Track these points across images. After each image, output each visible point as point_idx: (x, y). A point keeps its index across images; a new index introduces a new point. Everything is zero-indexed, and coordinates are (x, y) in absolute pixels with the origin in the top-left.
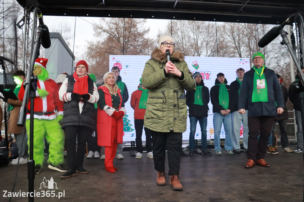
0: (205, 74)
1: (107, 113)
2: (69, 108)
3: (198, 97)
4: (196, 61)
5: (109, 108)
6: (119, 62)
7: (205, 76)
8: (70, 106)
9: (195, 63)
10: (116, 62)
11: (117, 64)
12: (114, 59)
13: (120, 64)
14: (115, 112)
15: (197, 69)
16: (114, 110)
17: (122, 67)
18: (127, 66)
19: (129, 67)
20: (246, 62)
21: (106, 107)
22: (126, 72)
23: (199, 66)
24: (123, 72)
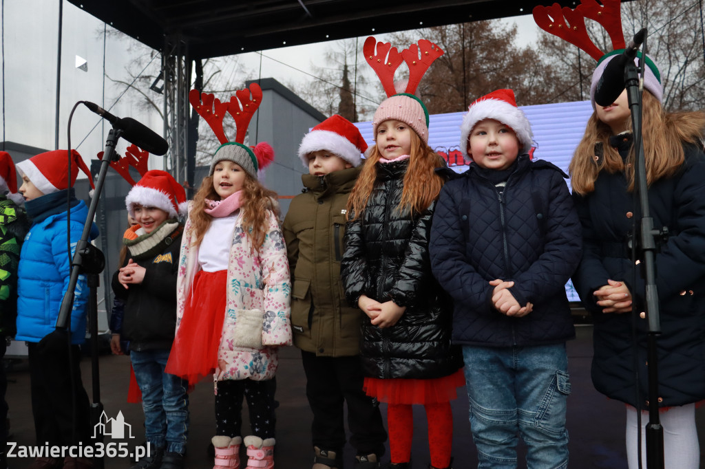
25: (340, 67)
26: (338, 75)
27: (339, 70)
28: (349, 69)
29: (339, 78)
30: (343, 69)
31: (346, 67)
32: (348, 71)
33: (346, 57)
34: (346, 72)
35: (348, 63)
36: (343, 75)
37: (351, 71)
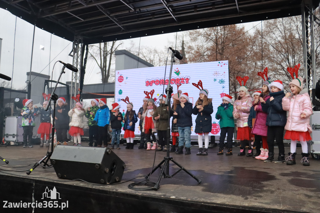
0: (185, 79)
4: (177, 69)
6: (122, 75)
7: (185, 81)
10: (120, 76)
11: (121, 76)
12: (119, 73)
13: (122, 77)
15: (179, 76)
17: (124, 79)
18: (127, 78)
19: (128, 78)
20: (224, 64)
22: (126, 82)
23: (180, 73)
24: (124, 82)
25: (180, 41)
26: (180, 45)
27: (180, 43)
28: (184, 42)
29: (180, 46)
30: (182, 42)
31: (183, 41)
32: (184, 43)
33: (183, 37)
34: (183, 43)
35: (184, 40)
36: (182, 45)
37: (185, 43)
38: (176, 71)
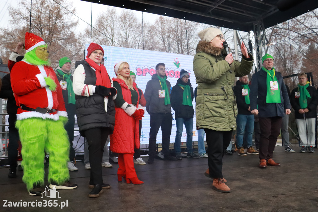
1: (126, 112)
2: (93, 104)
3: (188, 97)
4: (177, 59)
5: (129, 106)
8: (94, 102)
9: (177, 61)
14: (136, 111)
15: (178, 68)
16: (136, 108)
21: (125, 105)
38: (175, 62)
